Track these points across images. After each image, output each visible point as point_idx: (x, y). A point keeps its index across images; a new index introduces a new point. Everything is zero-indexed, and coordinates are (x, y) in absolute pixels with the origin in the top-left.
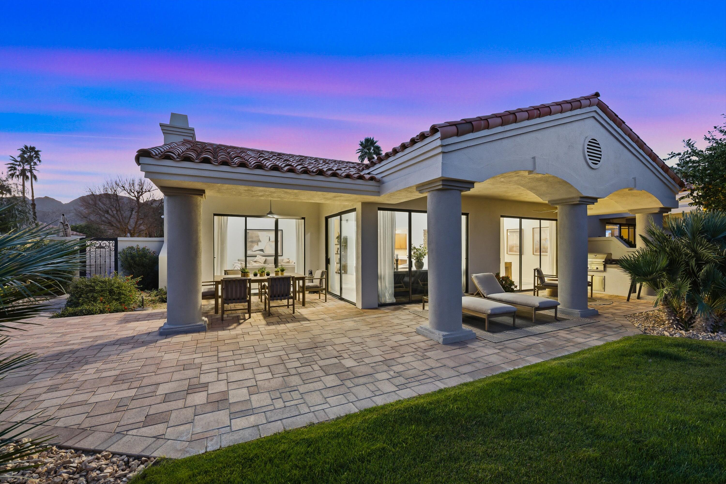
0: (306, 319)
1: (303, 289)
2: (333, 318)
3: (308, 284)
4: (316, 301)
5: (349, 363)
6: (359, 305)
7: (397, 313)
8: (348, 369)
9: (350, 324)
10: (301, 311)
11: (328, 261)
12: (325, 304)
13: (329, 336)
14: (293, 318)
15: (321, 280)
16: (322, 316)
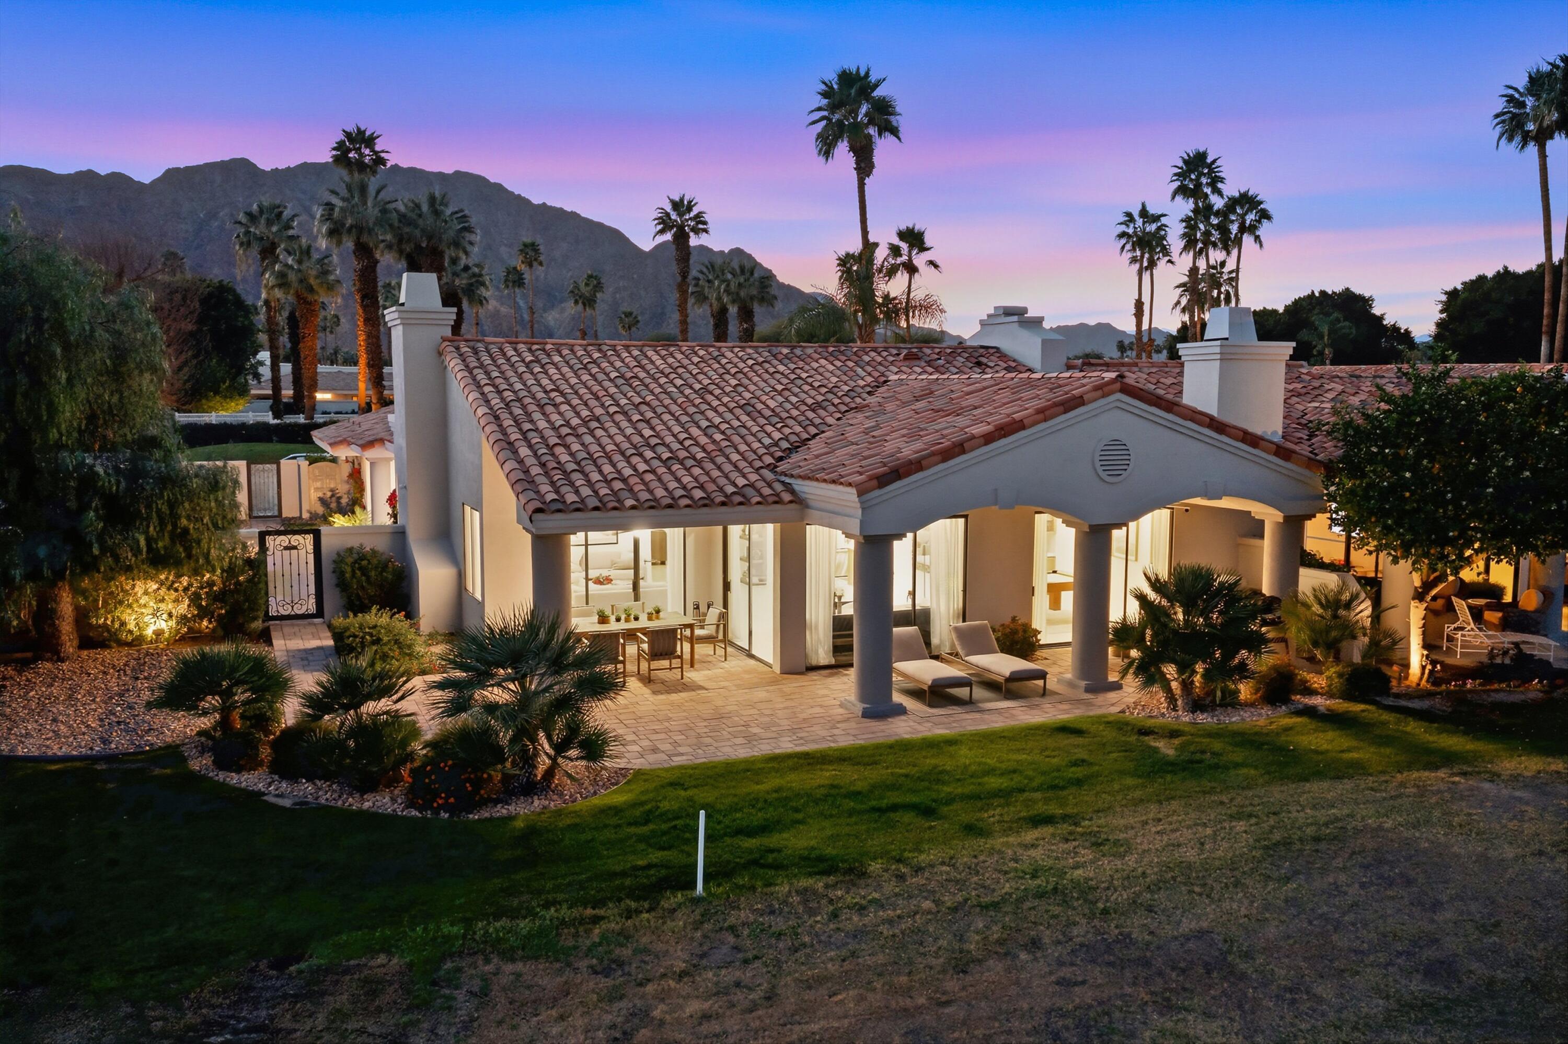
0: (702, 688)
1: (692, 640)
2: (739, 687)
3: (698, 632)
4: (710, 659)
5: (755, 730)
6: (777, 669)
7: (830, 680)
8: (755, 734)
9: (761, 694)
10: (692, 675)
11: (727, 586)
12: (725, 665)
13: (735, 708)
14: (683, 686)
15: (718, 626)
16: (723, 684)
